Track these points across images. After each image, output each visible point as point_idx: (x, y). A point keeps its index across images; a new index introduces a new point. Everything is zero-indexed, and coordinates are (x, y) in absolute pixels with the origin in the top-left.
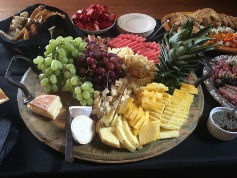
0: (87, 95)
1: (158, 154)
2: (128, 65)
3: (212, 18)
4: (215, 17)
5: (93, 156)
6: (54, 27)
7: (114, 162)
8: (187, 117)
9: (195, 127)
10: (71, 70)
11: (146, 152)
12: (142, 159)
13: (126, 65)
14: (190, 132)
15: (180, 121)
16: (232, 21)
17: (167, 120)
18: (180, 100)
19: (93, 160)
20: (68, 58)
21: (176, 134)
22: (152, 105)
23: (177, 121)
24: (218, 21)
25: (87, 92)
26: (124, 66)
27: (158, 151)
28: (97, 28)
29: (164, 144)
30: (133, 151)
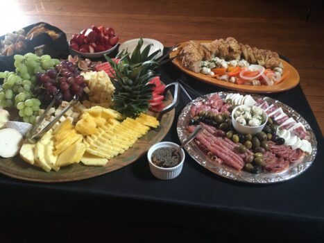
0: (29, 112)
1: (75, 179)
2: (91, 88)
3: (230, 50)
4: (233, 48)
5: (8, 170)
6: (43, 46)
7: (26, 179)
8: (127, 148)
9: (134, 160)
10: (25, 86)
11: (63, 175)
12: (56, 181)
13: (89, 89)
14: (125, 163)
15: (113, 150)
16: (254, 54)
17: (96, 146)
18: (125, 129)
19: (6, 174)
20: (31, 76)
21: (103, 162)
22: (86, 128)
23: (109, 149)
24: (236, 53)
25: (29, 108)
26: (87, 89)
27: (76, 177)
28: (92, 50)
29: (87, 170)
30: (49, 171)
